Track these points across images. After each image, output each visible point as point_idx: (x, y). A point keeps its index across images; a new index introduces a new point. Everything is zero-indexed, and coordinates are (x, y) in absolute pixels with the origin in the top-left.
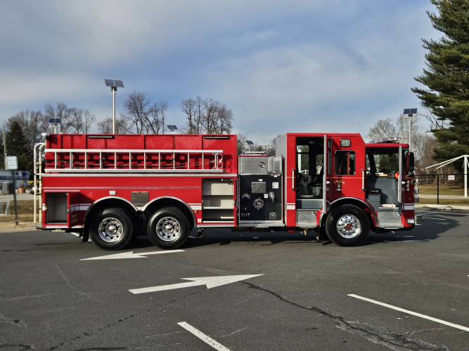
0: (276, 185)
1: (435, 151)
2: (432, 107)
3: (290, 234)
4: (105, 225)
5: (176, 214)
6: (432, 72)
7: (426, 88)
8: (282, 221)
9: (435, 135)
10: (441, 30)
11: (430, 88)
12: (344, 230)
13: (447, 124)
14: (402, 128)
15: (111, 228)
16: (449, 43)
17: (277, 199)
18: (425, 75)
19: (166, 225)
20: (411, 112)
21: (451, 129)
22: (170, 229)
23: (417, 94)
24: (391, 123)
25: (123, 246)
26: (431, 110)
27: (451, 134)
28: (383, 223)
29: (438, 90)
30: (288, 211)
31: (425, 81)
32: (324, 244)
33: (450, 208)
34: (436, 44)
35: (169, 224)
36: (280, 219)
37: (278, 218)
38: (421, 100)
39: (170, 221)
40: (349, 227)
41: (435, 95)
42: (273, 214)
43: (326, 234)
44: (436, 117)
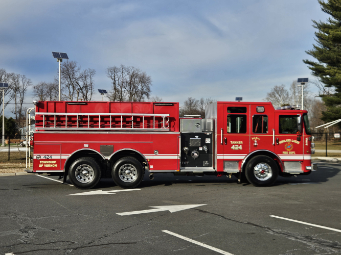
0: (208, 141)
1: (323, 113)
2: (321, 77)
3: (219, 178)
4: (79, 170)
5: (133, 162)
6: (320, 47)
7: (316, 61)
8: (212, 168)
9: (323, 100)
10: (328, 13)
11: (319, 60)
12: (259, 174)
13: (332, 90)
14: (294, 93)
15: (84, 172)
16: (334, 23)
17: (209, 151)
18: (315, 50)
19: (125, 170)
20: (303, 81)
21: (336, 95)
22: (129, 174)
23: (308, 65)
24: (285, 88)
25: (94, 186)
26: (320, 79)
27: (335, 99)
28: (289, 169)
29: (325, 62)
30: (218, 160)
31: (314, 55)
32: (244, 185)
33: (336, 160)
34: (324, 24)
35: (127, 169)
36: (211, 166)
37: (210, 165)
38: (311, 71)
39: (129, 168)
40: (263, 173)
41: (322, 66)
42: (206, 162)
43: (246, 177)
44: (324, 85)
